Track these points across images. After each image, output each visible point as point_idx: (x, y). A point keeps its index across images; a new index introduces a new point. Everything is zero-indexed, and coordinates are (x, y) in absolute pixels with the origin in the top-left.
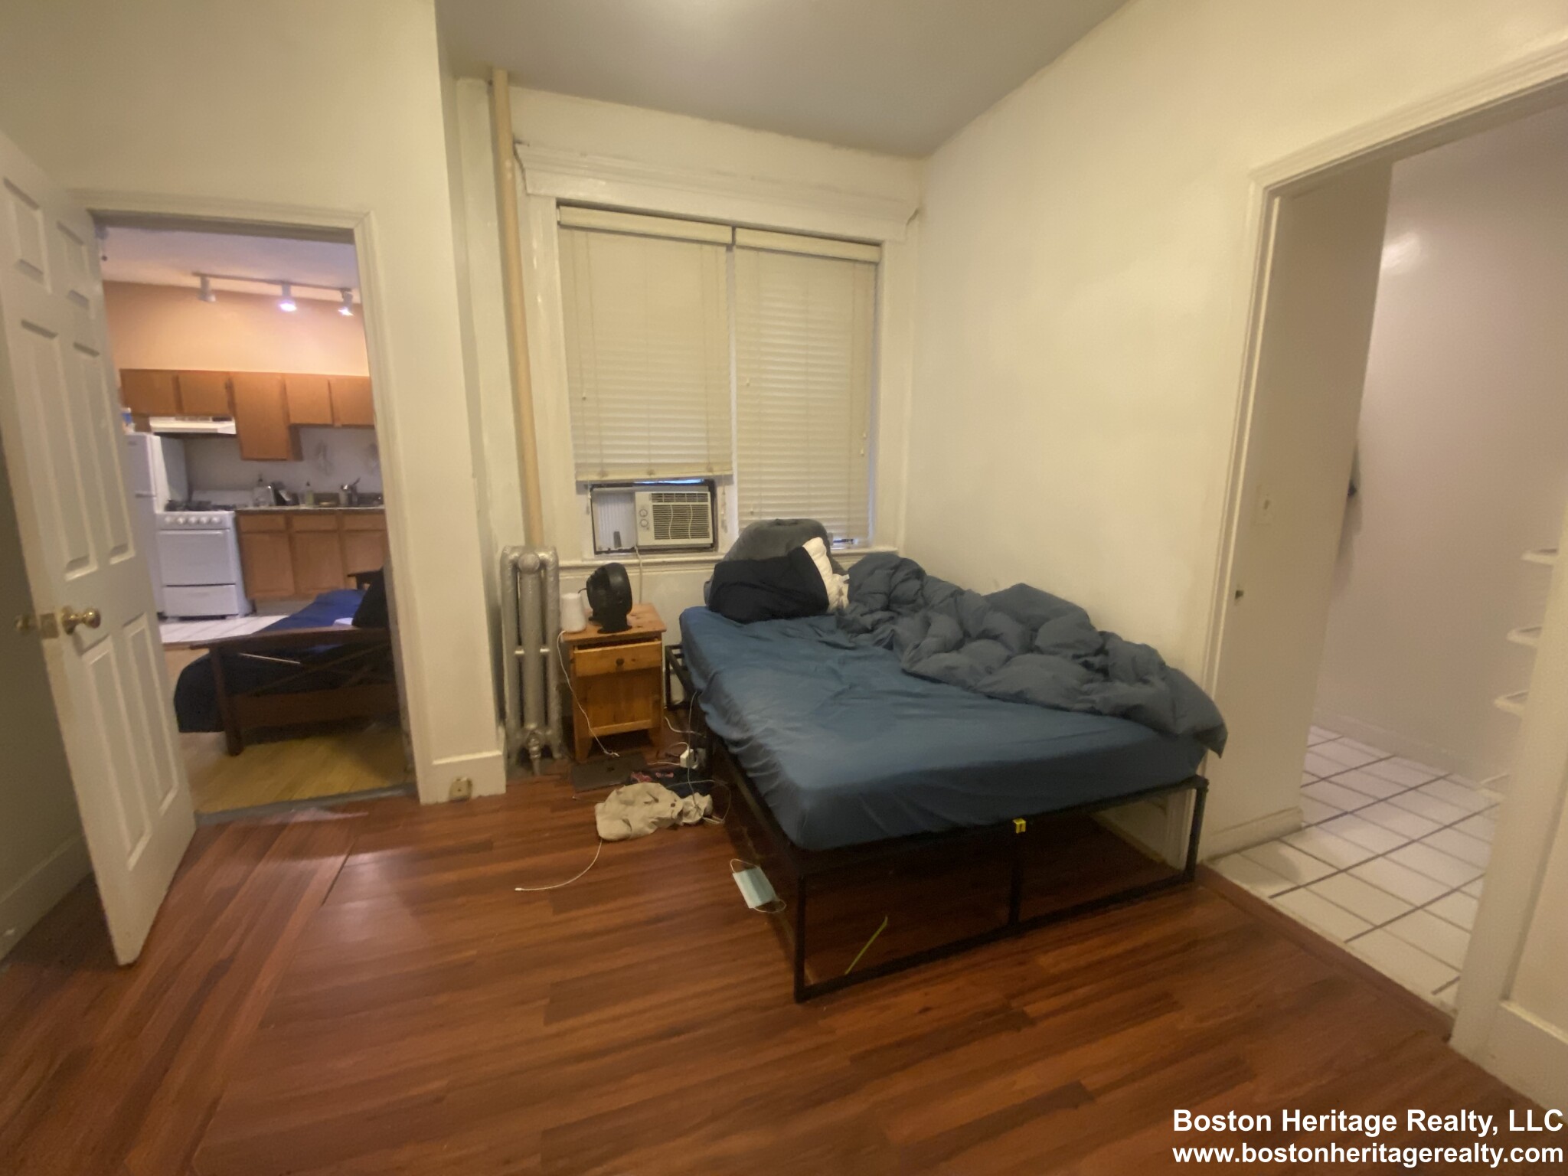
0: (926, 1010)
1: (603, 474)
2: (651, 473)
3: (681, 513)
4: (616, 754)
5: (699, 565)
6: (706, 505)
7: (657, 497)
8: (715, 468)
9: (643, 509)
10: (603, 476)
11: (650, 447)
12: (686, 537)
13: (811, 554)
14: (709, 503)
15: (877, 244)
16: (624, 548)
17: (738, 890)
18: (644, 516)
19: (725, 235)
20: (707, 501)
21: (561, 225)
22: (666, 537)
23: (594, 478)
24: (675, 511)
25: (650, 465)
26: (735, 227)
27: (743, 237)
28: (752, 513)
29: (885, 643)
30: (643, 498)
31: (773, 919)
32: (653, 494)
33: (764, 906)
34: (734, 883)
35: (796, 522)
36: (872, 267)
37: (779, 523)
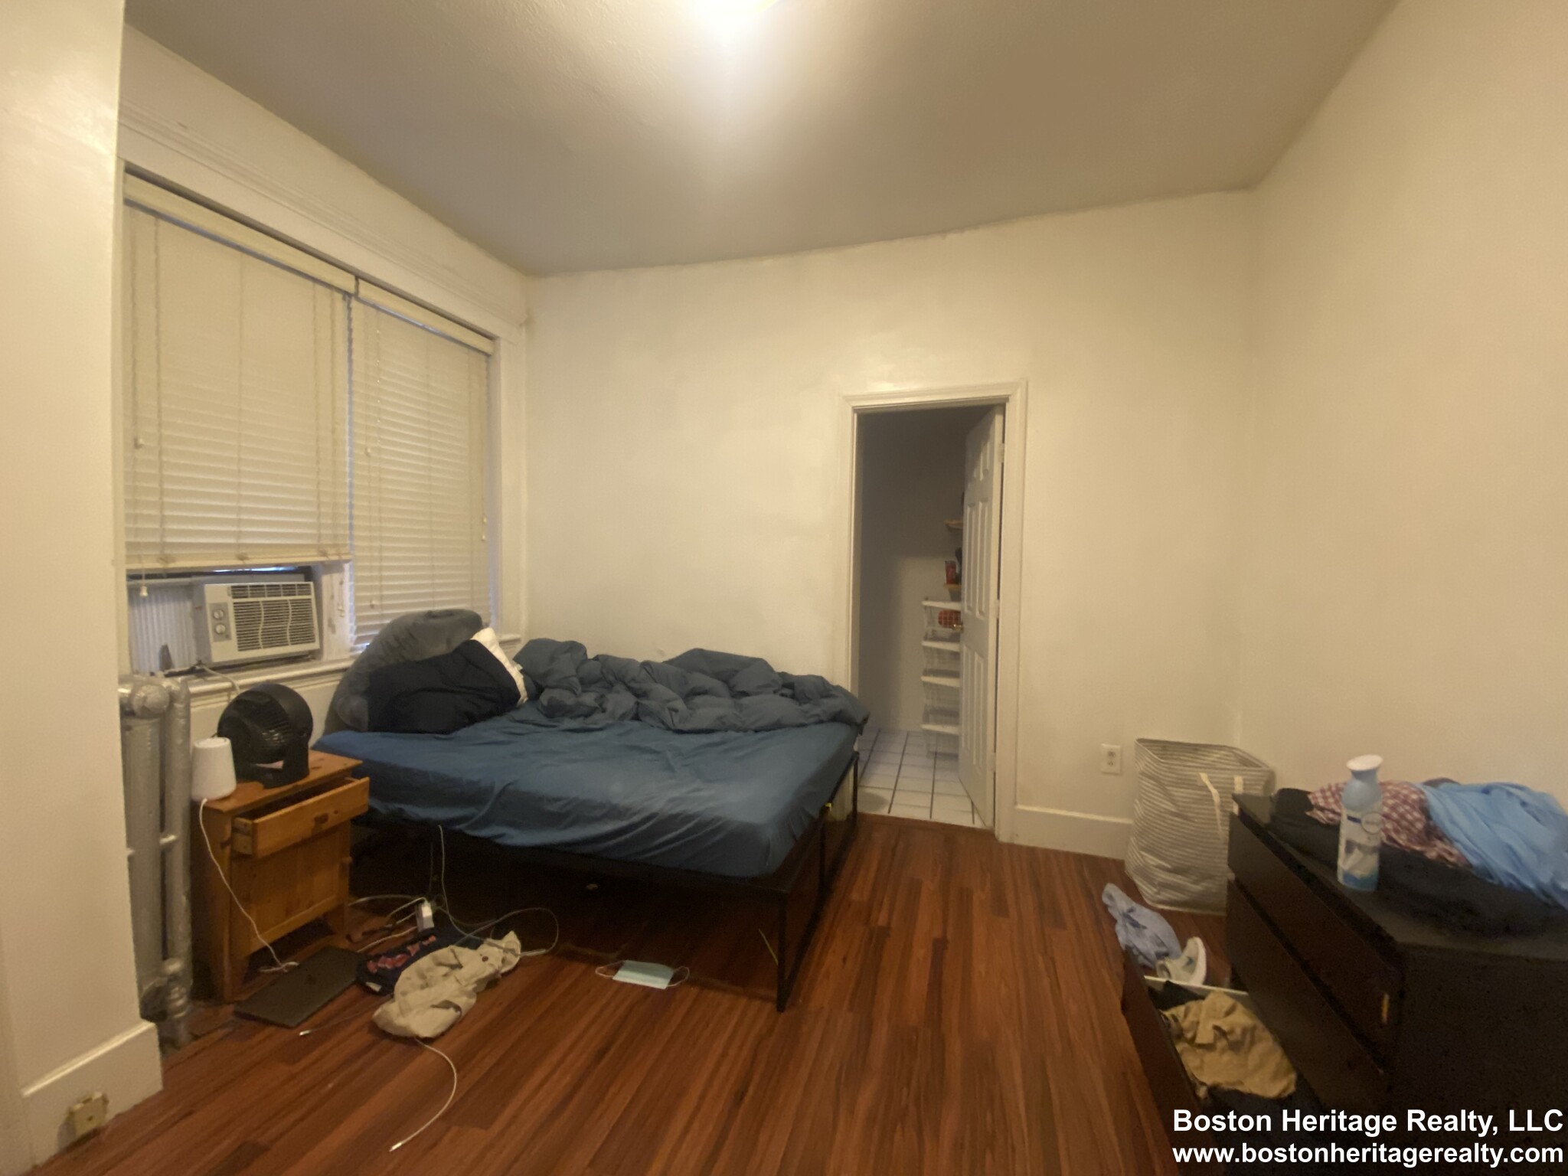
0: (844, 960)
1: (165, 559)
2: (242, 558)
3: (275, 612)
4: (293, 963)
5: (310, 679)
6: (309, 599)
7: (237, 592)
8: (331, 551)
9: (220, 607)
10: (167, 562)
11: (239, 522)
12: (284, 643)
13: (487, 646)
14: (312, 597)
15: (490, 337)
16: (177, 669)
17: (635, 986)
18: (220, 619)
19: (347, 282)
20: (309, 594)
21: (129, 203)
22: (254, 645)
23: (151, 564)
24: (267, 610)
25: (240, 546)
26: (359, 277)
27: (366, 290)
28: (372, 607)
29: (631, 716)
30: (217, 593)
31: (692, 983)
32: (233, 587)
33: (673, 981)
34: (624, 984)
35: (450, 613)
36: (483, 357)
37: (430, 615)
